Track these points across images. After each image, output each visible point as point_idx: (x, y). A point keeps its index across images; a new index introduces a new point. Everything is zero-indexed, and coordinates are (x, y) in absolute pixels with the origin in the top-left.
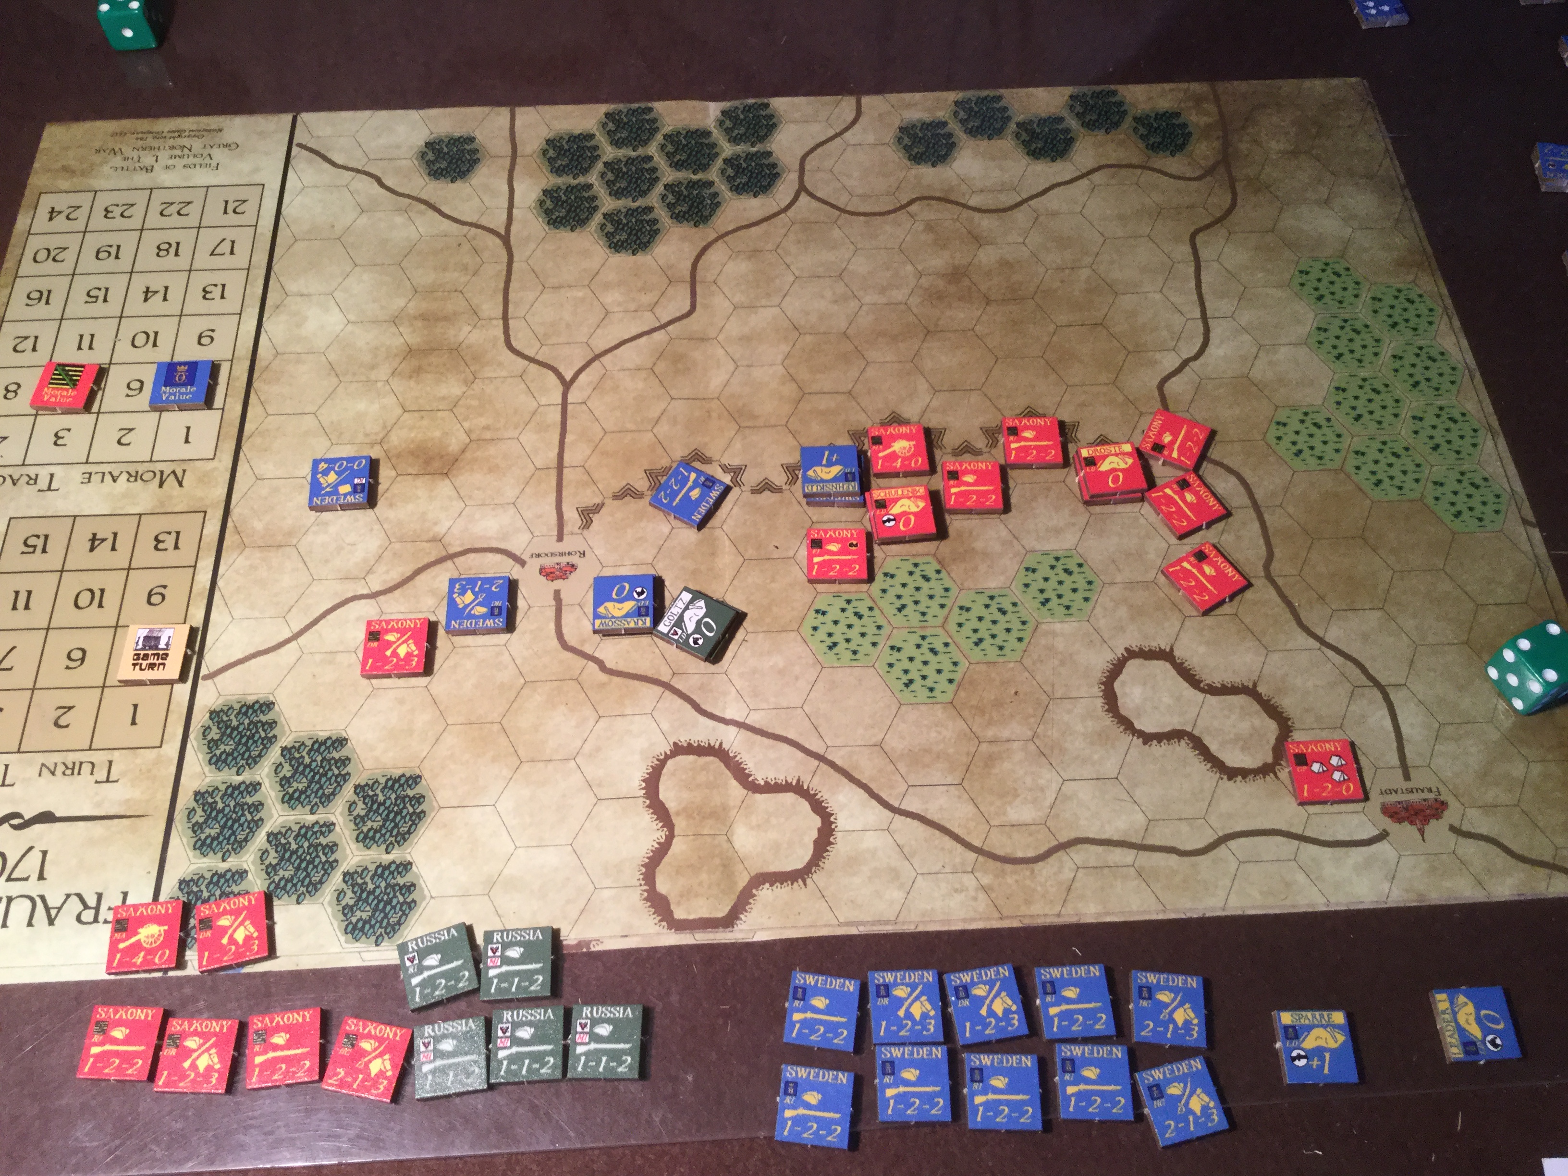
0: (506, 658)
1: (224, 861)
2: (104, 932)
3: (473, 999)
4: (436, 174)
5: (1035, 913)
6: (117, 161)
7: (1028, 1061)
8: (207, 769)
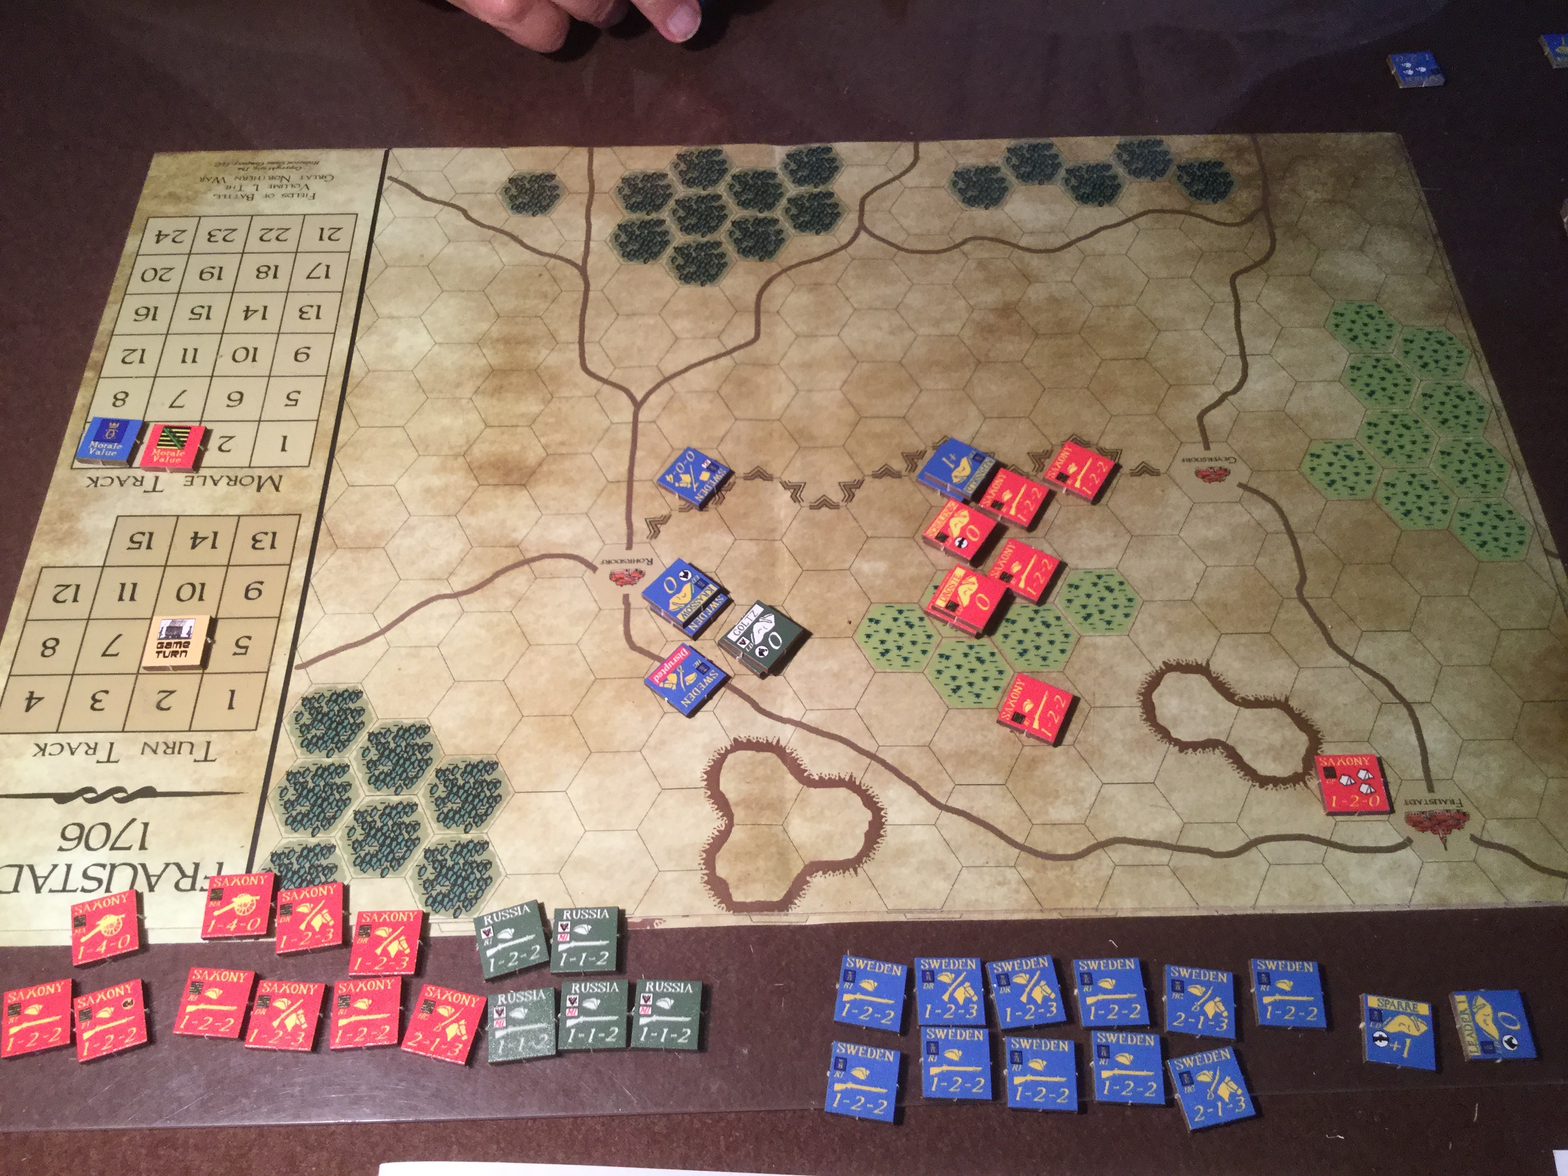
0: (577, 656)
1: (313, 836)
2: (201, 899)
3: (545, 971)
4: (518, 208)
5: (1074, 906)
6: (220, 189)
7: (1065, 1046)
8: (299, 751)
